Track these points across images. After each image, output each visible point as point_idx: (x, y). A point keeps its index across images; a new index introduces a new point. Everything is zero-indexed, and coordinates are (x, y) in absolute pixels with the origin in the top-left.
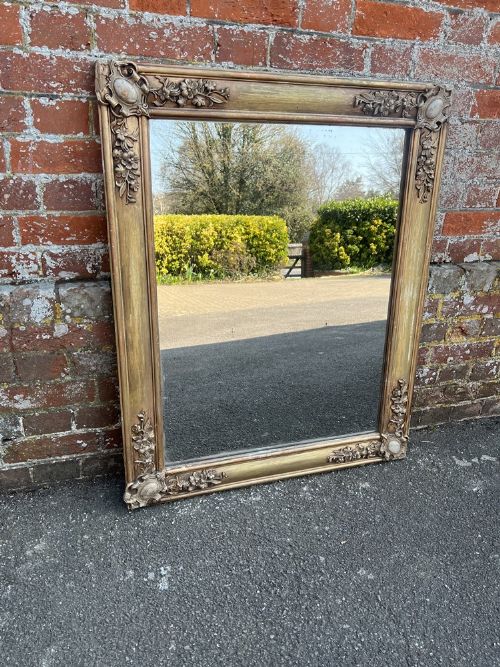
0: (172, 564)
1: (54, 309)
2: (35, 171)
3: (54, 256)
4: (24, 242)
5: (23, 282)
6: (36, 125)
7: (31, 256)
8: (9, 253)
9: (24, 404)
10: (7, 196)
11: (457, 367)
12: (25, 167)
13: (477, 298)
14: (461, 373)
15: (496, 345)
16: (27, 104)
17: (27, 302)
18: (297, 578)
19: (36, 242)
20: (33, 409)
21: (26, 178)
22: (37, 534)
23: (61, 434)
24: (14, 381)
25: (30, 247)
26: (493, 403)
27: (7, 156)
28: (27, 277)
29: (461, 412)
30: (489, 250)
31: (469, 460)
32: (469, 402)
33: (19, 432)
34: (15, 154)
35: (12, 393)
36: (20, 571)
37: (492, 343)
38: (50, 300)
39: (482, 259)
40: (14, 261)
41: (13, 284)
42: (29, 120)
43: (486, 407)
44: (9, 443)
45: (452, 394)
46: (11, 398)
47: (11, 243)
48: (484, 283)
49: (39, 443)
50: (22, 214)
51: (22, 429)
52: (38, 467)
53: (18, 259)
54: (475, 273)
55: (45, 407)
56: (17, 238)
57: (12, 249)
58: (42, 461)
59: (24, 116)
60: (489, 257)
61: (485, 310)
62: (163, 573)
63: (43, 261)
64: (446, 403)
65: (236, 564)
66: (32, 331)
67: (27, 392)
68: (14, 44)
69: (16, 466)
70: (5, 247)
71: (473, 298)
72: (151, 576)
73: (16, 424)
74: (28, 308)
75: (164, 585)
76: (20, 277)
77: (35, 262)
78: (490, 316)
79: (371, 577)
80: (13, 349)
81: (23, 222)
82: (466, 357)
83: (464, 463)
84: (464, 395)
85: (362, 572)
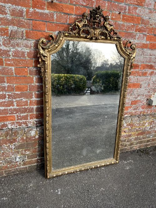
0: (61, 188)
1: (36, 133)
2: (34, 105)
3: (36, 121)
4: (30, 119)
5: (29, 127)
6: (35, 97)
7: (31, 122)
8: (27, 121)
9: (28, 153)
10: (28, 111)
11: (124, 139)
12: (32, 105)
13: (127, 125)
14: (125, 141)
15: (132, 134)
16: (34, 94)
17: (31, 132)
18: (88, 191)
19: (33, 119)
20: (29, 154)
21: (32, 107)
22: (30, 182)
23: (35, 159)
24: (26, 148)
25: (31, 120)
26: (133, 147)
27: (29, 103)
28: (30, 126)
29: (125, 149)
30: (130, 114)
31: (127, 161)
32: (127, 147)
33: (26, 159)
34: (30, 103)
35: (25, 151)
36: (28, 191)
37: (131, 134)
38: (35, 131)
39: (128, 116)
40: (28, 123)
41: (27, 127)
42: (34, 96)
43: (131, 148)
44: (23, 162)
45: (123, 145)
46: (25, 152)
47: (28, 119)
48: (129, 122)
49: (30, 161)
50: (30, 114)
51: (27, 158)
52: (29, 167)
53: (29, 122)
54: (126, 120)
55: (32, 153)
56: (29, 118)
57: (28, 120)
58: (30, 165)
59: (33, 95)
60: (130, 115)
61: (129, 127)
62: (59, 190)
63: (34, 122)
64: (122, 147)
65: (75, 188)
66: (31, 137)
67: (29, 150)
68: (32, 83)
69: (24, 167)
70: (26, 120)
71: (126, 125)
72: (57, 191)
73: (26, 157)
74: (31, 133)
75: (59, 193)
76: (28, 126)
77: (32, 123)
78: (131, 128)
79: (104, 190)
80: (27, 141)
81: (30, 115)
82: (126, 137)
83: (126, 162)
84: (126, 146)
85: (102, 189)
